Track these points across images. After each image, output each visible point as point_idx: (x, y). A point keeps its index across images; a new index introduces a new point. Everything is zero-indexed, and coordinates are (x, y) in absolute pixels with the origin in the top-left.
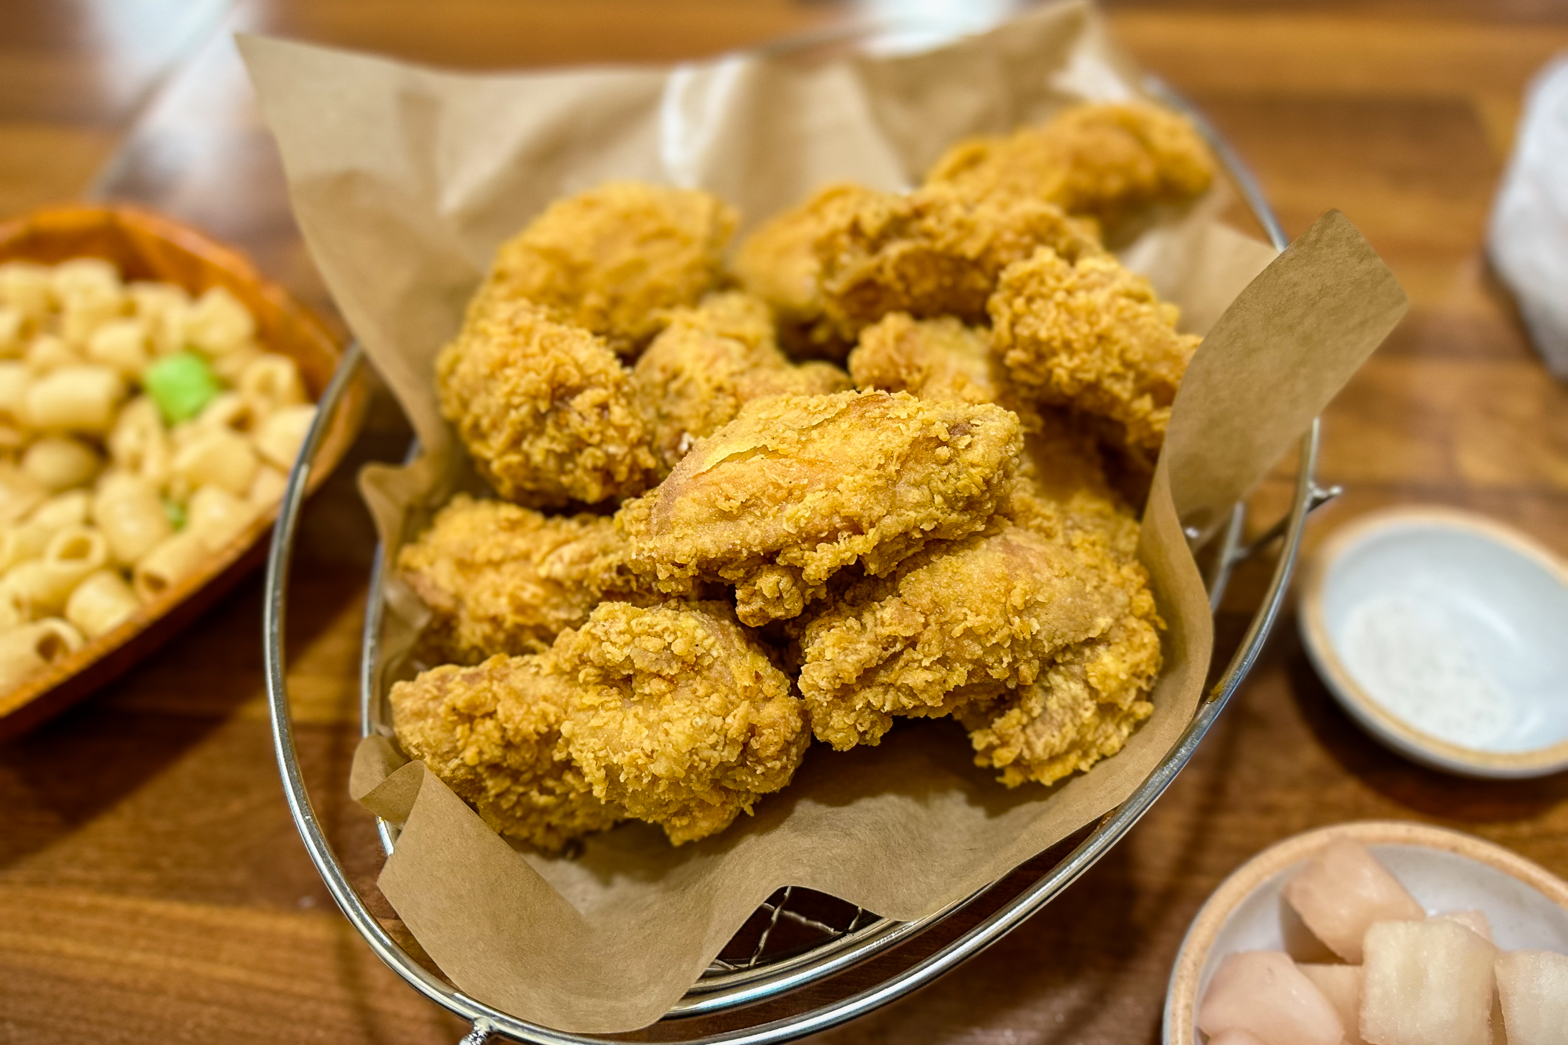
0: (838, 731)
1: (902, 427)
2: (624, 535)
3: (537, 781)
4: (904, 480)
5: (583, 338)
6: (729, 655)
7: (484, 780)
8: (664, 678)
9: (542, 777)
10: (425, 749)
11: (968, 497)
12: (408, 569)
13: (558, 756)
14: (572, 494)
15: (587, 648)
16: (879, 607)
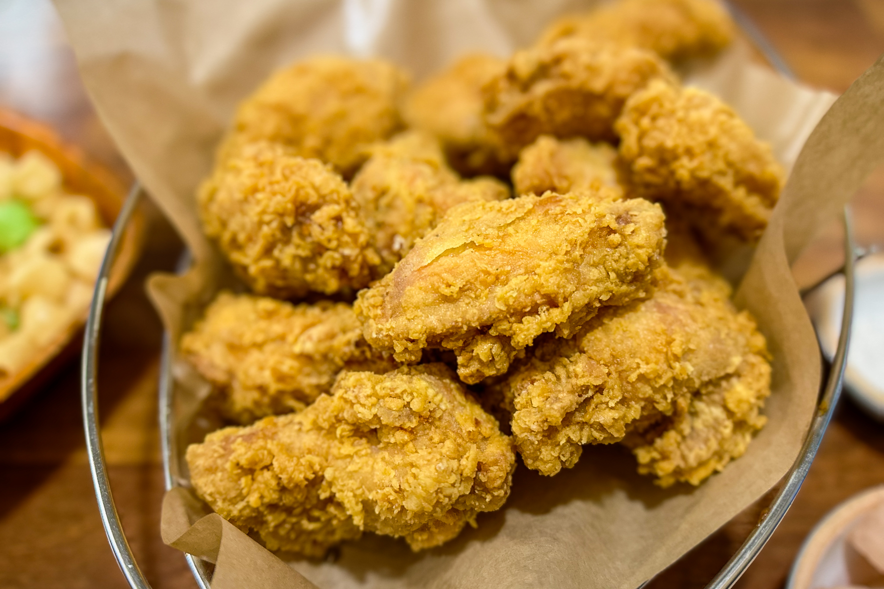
0: (546, 462)
1: (581, 220)
2: (364, 319)
3: (306, 514)
4: (585, 262)
5: (315, 167)
6: (454, 406)
7: (265, 516)
8: (406, 430)
9: (310, 509)
10: (217, 496)
11: (634, 272)
12: (190, 352)
13: (323, 496)
14: (313, 287)
15: (342, 410)
16: (568, 362)
